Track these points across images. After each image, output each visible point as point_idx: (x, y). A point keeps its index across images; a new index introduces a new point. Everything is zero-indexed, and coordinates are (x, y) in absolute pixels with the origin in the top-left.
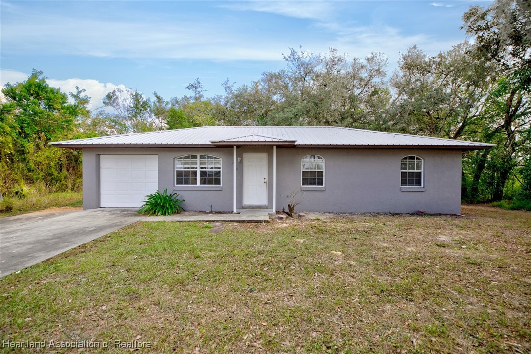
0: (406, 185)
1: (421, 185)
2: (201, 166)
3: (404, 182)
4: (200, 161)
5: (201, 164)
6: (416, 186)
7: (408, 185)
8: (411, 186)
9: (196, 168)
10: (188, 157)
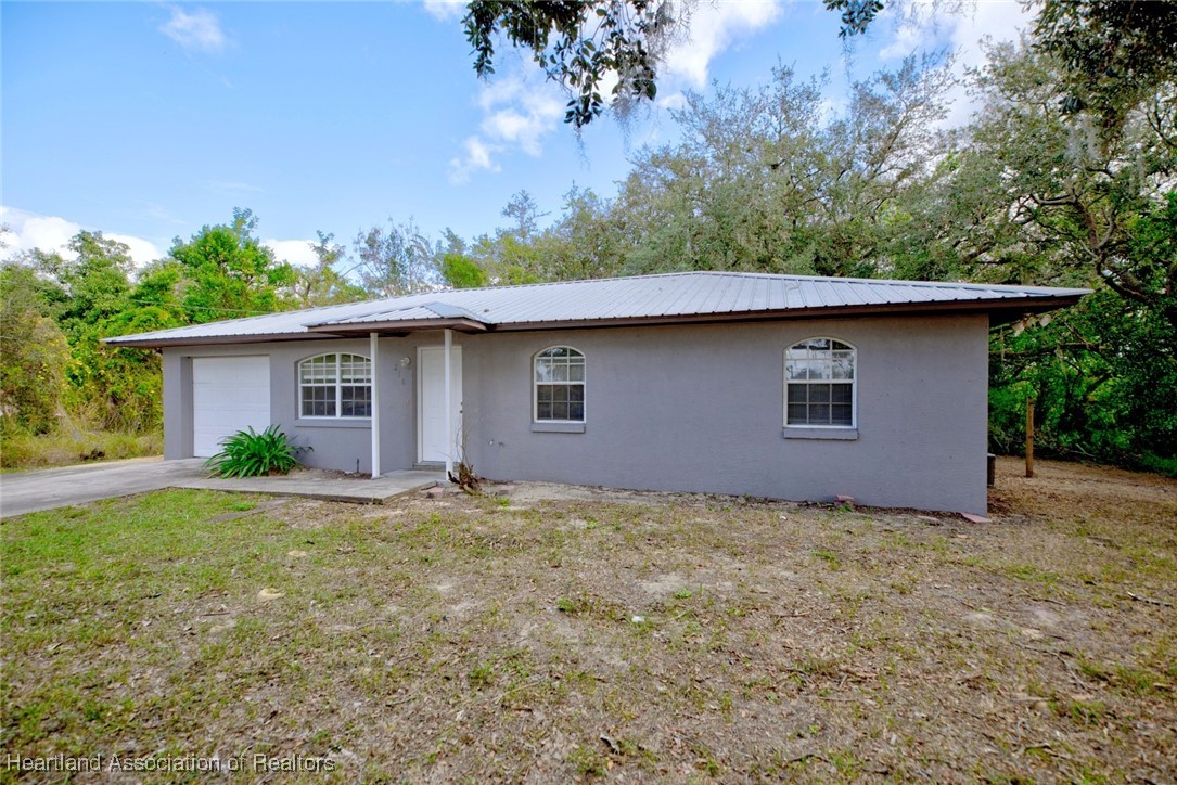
0: (805, 423)
1: (850, 424)
2: (345, 377)
3: (795, 414)
4: (342, 366)
5: (342, 372)
6: (834, 423)
7: (811, 423)
8: (820, 423)
9: (334, 381)
10: (320, 360)
